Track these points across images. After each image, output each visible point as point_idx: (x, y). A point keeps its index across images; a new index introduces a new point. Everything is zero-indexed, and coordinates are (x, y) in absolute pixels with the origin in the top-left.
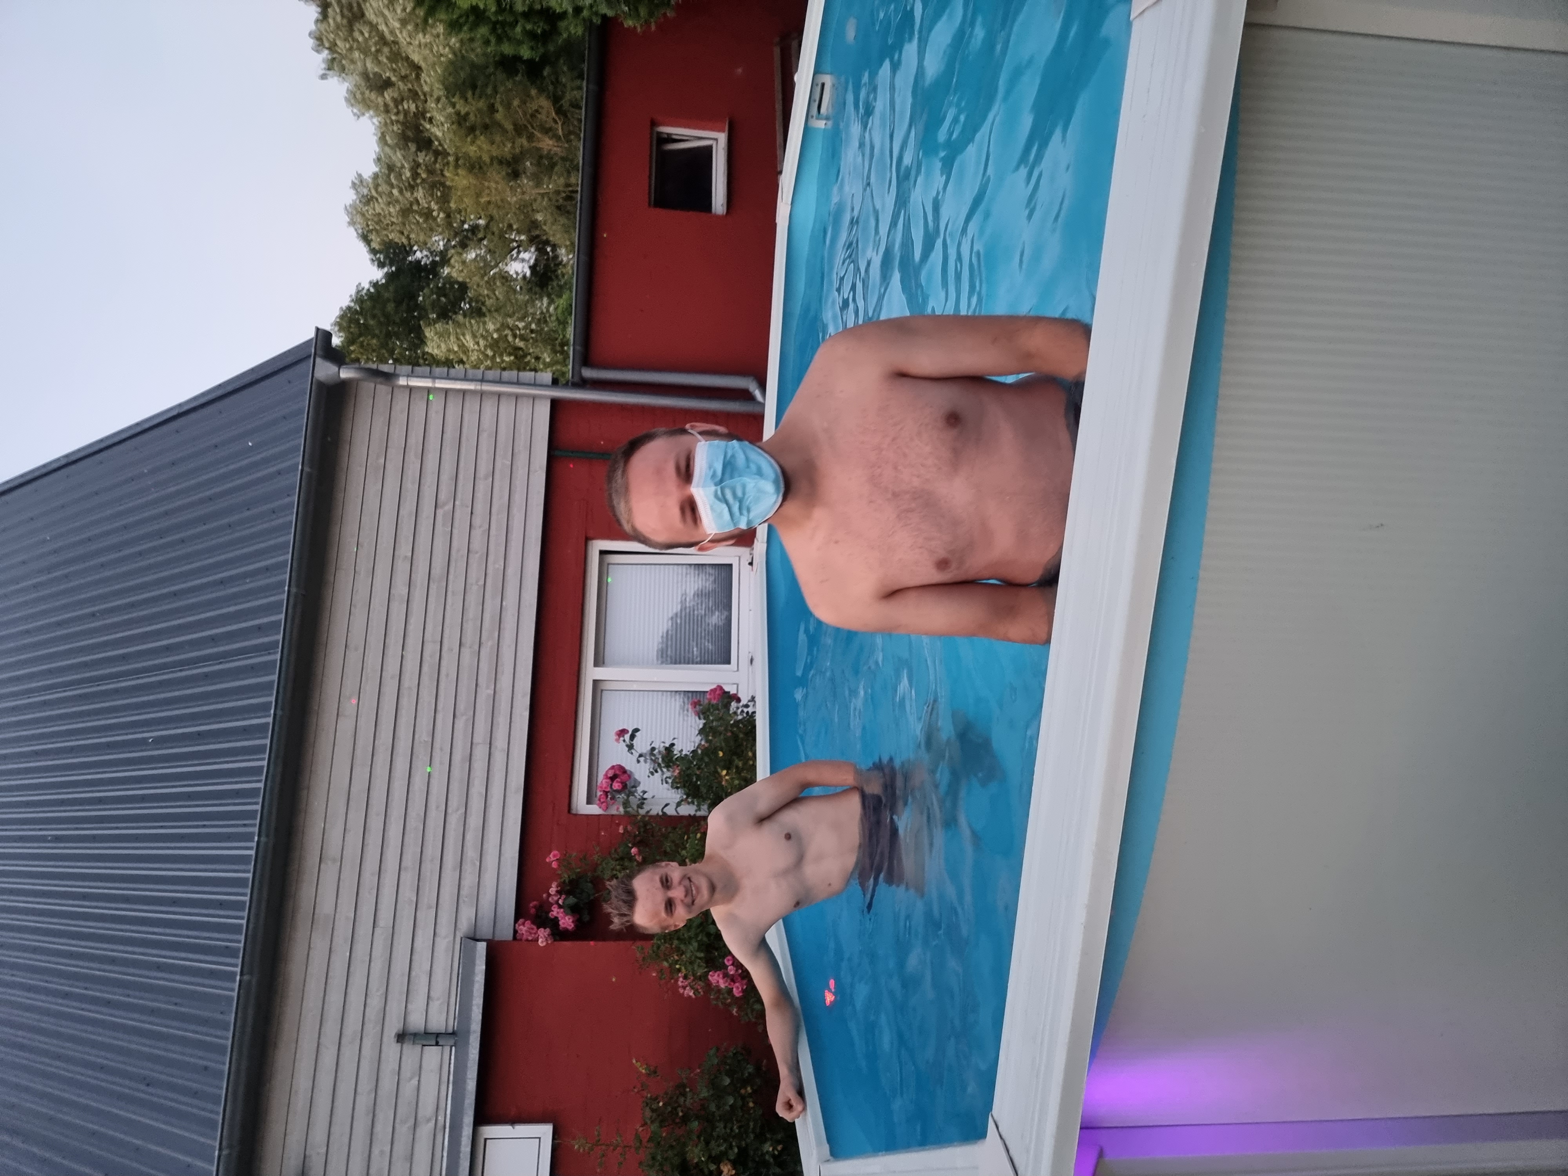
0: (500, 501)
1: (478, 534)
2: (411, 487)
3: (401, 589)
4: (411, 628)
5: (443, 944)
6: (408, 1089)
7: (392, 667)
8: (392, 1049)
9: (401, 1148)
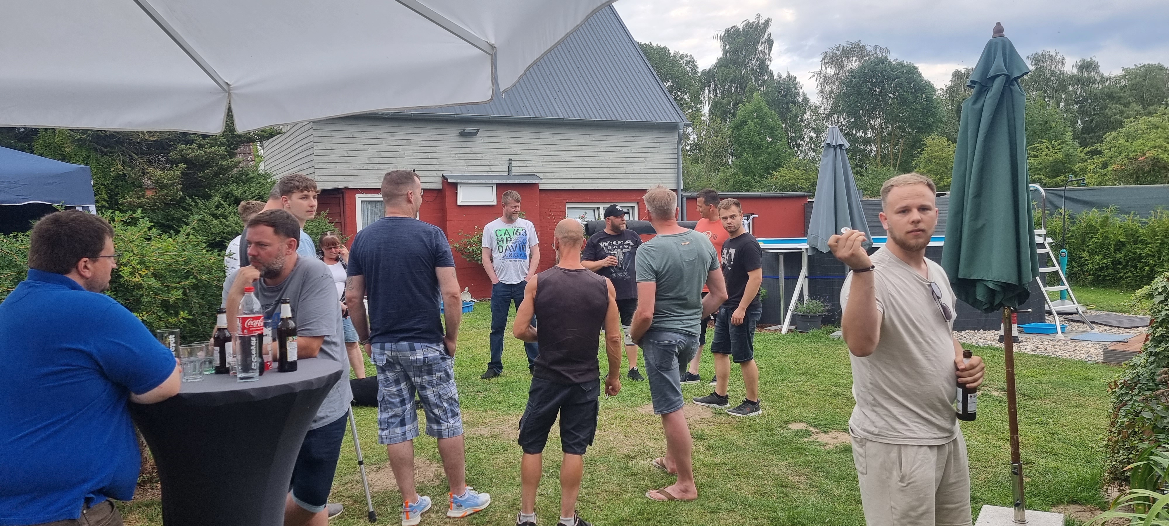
0: (648, 176)
1: (639, 170)
2: (650, 150)
3: (623, 150)
4: (613, 153)
5: (533, 169)
6: (497, 163)
7: (603, 149)
8: (507, 157)
9: (483, 162)
